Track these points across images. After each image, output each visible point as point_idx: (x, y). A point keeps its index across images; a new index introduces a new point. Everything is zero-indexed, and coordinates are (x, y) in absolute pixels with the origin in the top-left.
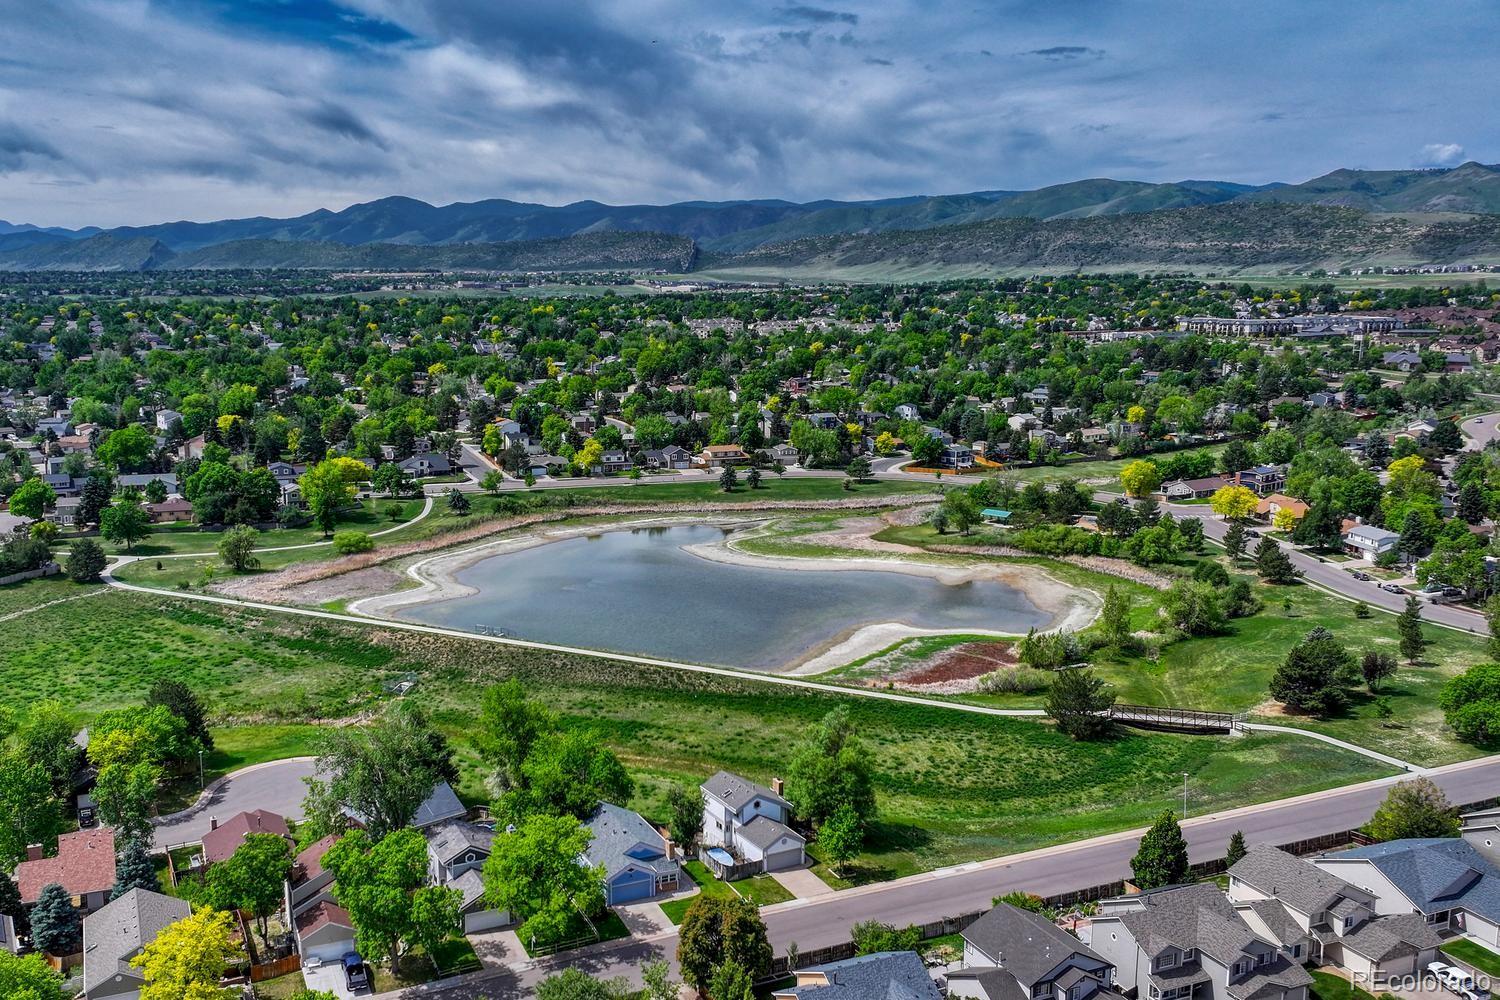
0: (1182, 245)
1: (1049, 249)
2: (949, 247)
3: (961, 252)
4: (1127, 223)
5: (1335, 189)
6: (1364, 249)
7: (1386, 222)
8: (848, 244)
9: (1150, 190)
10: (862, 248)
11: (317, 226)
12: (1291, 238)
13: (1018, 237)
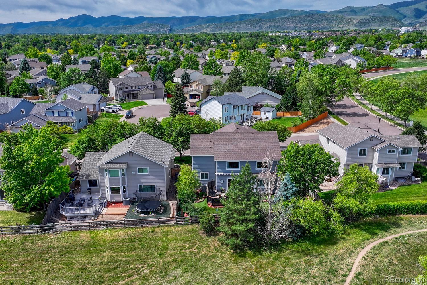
0: (299, 26)
1: (265, 27)
2: (239, 27)
3: (242, 28)
4: (285, 20)
5: (345, 12)
6: (343, 26)
7: (349, 19)
8: (212, 26)
9: (297, 12)
10: (216, 27)
11: (60, 23)
12: (326, 23)
13: (257, 24)
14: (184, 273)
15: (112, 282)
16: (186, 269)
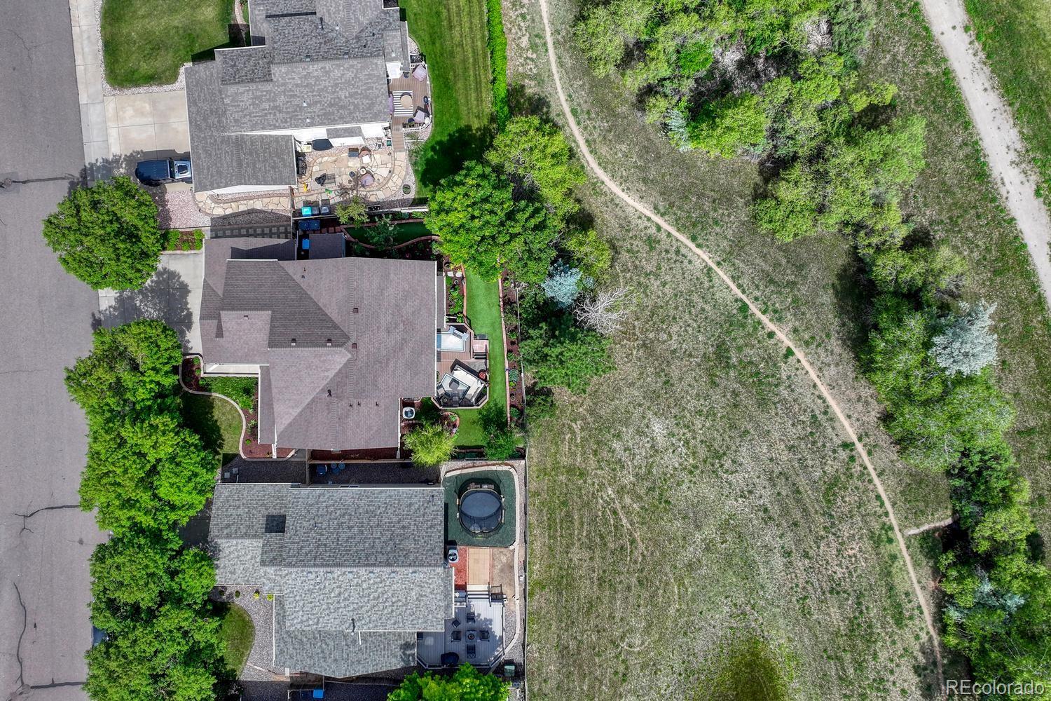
14: (621, 438)
15: (622, 536)
16: (614, 436)
